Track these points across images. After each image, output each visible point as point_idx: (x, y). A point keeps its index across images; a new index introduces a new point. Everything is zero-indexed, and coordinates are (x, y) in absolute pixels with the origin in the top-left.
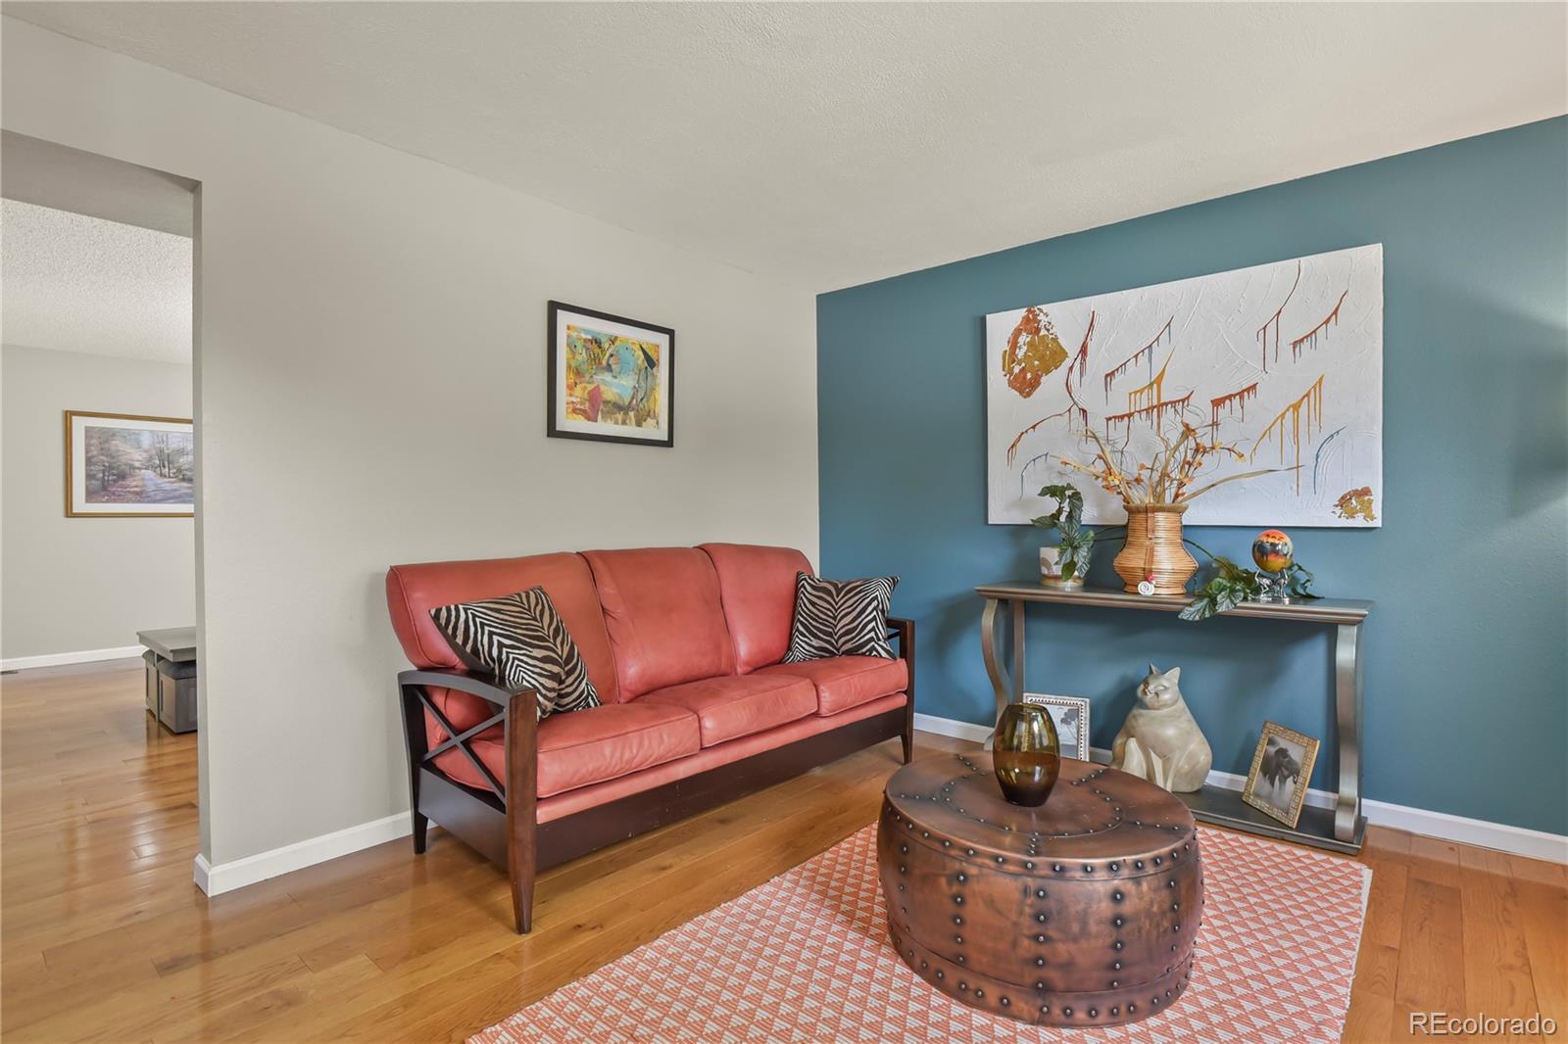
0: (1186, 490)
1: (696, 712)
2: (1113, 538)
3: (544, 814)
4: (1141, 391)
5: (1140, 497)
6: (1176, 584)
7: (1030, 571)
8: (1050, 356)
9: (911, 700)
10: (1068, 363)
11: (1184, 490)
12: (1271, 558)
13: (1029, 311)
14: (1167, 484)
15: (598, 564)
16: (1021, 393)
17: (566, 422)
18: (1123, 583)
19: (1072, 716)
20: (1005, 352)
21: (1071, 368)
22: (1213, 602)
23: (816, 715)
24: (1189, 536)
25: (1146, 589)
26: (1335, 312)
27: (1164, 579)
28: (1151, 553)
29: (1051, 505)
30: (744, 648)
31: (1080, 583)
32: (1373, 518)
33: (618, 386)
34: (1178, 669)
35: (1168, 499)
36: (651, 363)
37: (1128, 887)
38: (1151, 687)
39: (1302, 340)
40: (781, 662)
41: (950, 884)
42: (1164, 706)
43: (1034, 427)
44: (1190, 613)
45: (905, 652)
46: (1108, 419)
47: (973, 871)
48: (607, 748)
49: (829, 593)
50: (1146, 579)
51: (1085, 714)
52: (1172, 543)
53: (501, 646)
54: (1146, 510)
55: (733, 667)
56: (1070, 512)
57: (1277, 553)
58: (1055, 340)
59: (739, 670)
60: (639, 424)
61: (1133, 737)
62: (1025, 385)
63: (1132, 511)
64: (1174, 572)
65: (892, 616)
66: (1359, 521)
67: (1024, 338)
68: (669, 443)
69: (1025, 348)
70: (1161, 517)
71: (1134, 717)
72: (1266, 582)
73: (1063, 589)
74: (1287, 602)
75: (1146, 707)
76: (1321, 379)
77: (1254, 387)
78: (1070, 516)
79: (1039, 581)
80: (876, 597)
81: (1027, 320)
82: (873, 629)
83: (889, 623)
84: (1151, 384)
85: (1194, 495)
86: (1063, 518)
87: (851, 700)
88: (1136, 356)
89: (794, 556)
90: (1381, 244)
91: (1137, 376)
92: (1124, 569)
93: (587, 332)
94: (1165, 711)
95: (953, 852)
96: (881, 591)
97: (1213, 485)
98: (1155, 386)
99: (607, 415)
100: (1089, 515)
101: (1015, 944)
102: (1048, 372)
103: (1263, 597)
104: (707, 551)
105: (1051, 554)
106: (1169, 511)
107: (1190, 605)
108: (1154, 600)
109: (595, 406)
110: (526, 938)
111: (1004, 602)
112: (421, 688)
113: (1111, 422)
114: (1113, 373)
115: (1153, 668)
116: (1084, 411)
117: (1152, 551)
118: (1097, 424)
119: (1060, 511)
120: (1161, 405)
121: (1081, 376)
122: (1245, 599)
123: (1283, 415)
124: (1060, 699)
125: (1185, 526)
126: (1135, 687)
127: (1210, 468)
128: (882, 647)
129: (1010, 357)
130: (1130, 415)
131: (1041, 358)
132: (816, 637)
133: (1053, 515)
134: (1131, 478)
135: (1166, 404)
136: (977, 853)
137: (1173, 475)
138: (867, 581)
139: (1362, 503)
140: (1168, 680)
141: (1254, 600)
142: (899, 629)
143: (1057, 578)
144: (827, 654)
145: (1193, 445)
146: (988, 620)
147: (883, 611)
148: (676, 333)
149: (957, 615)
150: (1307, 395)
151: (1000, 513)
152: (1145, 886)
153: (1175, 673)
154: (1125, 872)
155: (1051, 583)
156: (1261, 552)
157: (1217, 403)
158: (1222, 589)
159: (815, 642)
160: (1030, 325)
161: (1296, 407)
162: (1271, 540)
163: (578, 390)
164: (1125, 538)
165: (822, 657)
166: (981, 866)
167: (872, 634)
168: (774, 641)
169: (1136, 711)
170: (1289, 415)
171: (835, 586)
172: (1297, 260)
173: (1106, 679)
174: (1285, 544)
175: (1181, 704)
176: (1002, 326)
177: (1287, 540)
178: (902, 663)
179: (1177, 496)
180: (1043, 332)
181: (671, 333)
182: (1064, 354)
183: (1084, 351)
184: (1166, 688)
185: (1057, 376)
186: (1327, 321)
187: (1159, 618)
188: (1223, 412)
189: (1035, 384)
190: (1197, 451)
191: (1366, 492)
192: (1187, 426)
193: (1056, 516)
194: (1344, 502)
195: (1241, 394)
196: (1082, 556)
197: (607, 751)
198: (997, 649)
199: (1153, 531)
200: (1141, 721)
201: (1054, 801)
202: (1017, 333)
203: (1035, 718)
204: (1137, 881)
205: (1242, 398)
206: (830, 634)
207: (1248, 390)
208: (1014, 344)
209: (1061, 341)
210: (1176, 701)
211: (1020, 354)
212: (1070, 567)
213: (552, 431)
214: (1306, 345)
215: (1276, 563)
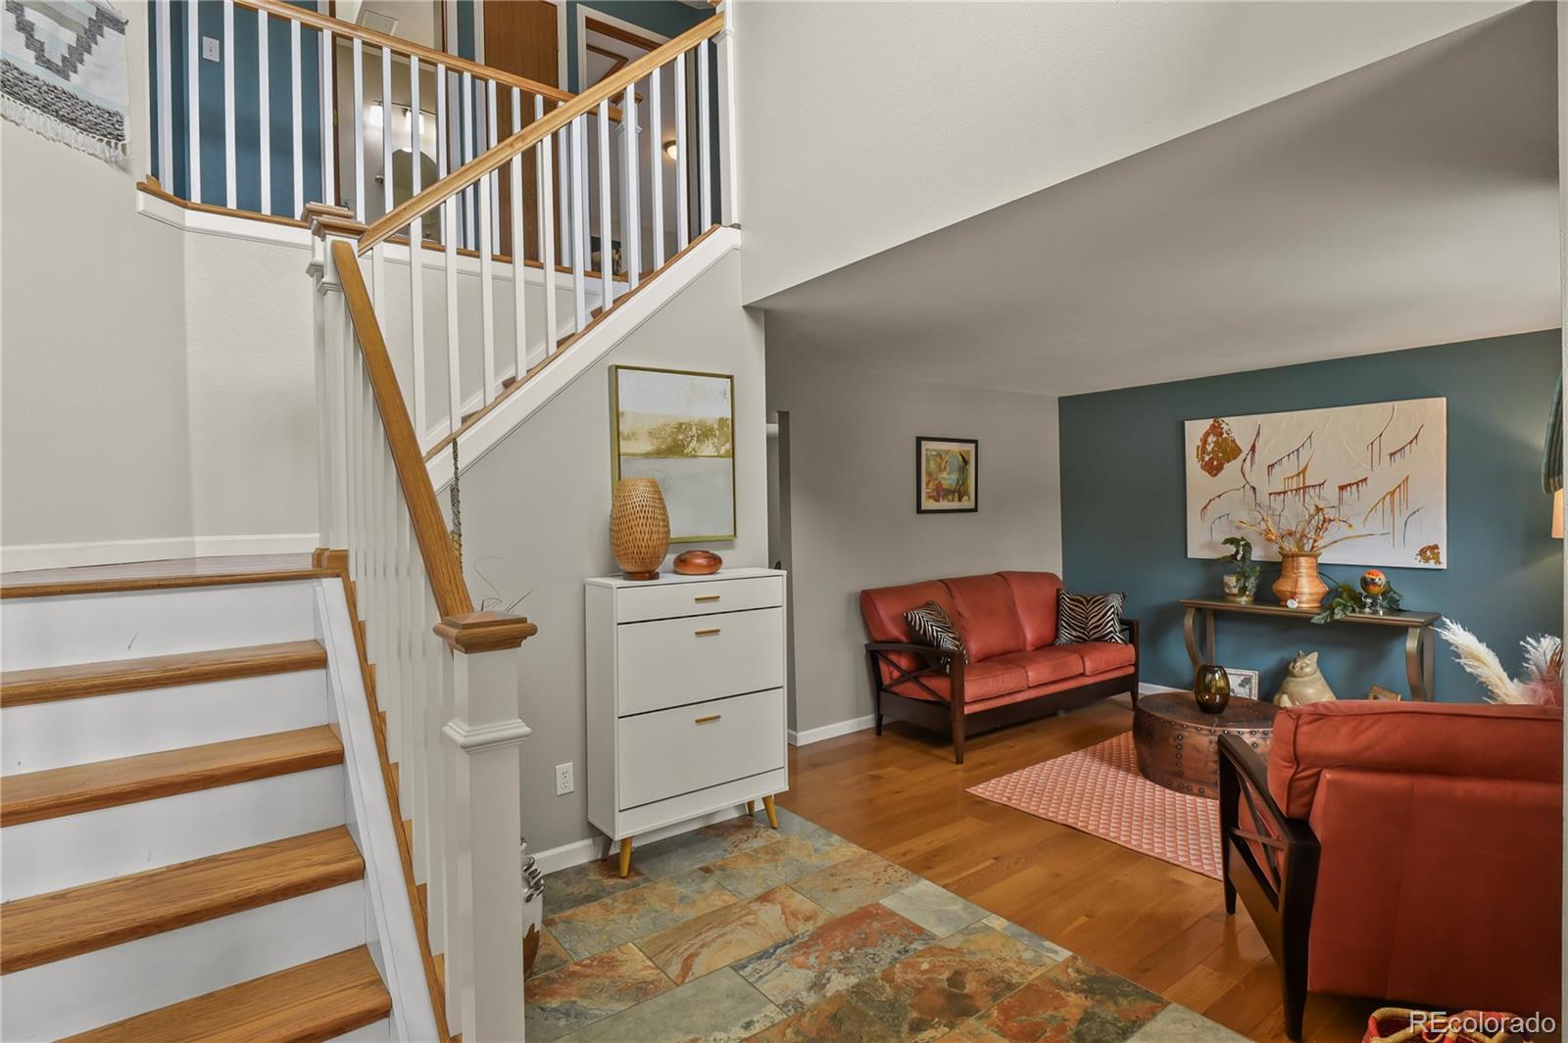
0: (1320, 543)
1: (1024, 668)
2: (1273, 570)
3: (967, 710)
4: (1292, 478)
5: (1290, 546)
6: (1314, 601)
7: (1218, 591)
8: (1228, 451)
9: (1137, 670)
10: (1242, 456)
11: (1316, 544)
12: (1371, 587)
13: (1215, 421)
14: (1305, 541)
15: (951, 585)
16: (1210, 473)
17: (928, 504)
18: (1279, 600)
19: (1246, 682)
20: (1198, 447)
21: (1245, 460)
22: (1333, 613)
23: (1083, 675)
24: (1323, 571)
25: (1292, 604)
26: (1416, 437)
27: (1305, 598)
28: (1296, 581)
29: (1232, 549)
30: (1030, 635)
31: (1251, 599)
32: (1440, 563)
33: (949, 479)
34: (1316, 654)
35: (1307, 548)
36: (965, 462)
37: (1260, 742)
38: (1298, 664)
39: (1395, 453)
40: (1052, 644)
41: (1175, 740)
42: (1307, 675)
43: (1219, 496)
44: (1316, 620)
45: (1132, 639)
46: (1270, 494)
47: (1186, 734)
48: (990, 681)
49: (1082, 603)
50: (1292, 598)
51: (1255, 681)
52: (1310, 576)
53: (937, 631)
54: (1293, 556)
55: (1025, 646)
56: (1243, 555)
57: (1375, 584)
58: (1233, 441)
59: (1028, 648)
60: (960, 500)
61: (1285, 693)
62: (1213, 468)
63: (1285, 556)
64: (1310, 594)
65: (1124, 617)
66: (1431, 565)
67: (1211, 439)
68: (975, 510)
69: (1212, 445)
70: (1303, 560)
71: (1287, 683)
72: (1369, 601)
73: (1239, 603)
74: (1381, 613)
75: (1294, 676)
76: (1407, 478)
77: (1365, 479)
78: (1243, 557)
79: (1223, 596)
80: (1113, 606)
81: (1213, 427)
82: (1112, 626)
83: (1122, 622)
84: (1299, 474)
85: (1324, 547)
86: (1239, 557)
87: (1103, 667)
88: (1289, 455)
89: (1051, 577)
90: (1444, 399)
91: (1290, 467)
92: (1278, 591)
93: (935, 450)
94: (1307, 679)
95: (1176, 727)
96: (1115, 601)
97: (1336, 542)
98: (1301, 475)
99: (945, 497)
100: (1257, 555)
101: (1206, 765)
102: (1229, 461)
103: (1367, 610)
104: (1002, 576)
105: (1231, 580)
106: (1307, 556)
107: (1318, 614)
108: (1298, 610)
109: (940, 493)
110: (960, 766)
111: (1199, 610)
112: (878, 651)
113: (1272, 496)
114: (1273, 465)
115: (1301, 652)
116: (1254, 488)
117: (1297, 581)
118: (1263, 497)
119: (1237, 552)
120: (1305, 487)
121: (1252, 465)
122: (1353, 611)
123: (1384, 498)
124: (1238, 672)
125: (1320, 564)
126: (1288, 665)
127: (1334, 531)
128: (1118, 637)
129: (1202, 450)
130: (1285, 492)
131: (1224, 452)
132: (1075, 630)
133: (1232, 555)
134: (1284, 533)
135: (1309, 487)
136: (1187, 726)
137: (1309, 536)
138: (1107, 595)
139: (1433, 553)
140: (1309, 660)
141: (1360, 612)
142: (1129, 627)
143: (1235, 595)
144: (1081, 640)
145: (1321, 518)
146: (1189, 621)
147: (1118, 615)
148: (979, 442)
149: (1167, 617)
150: (1399, 486)
151: (1195, 551)
152: (1268, 742)
153: (1314, 656)
154: (1258, 735)
155: (1231, 598)
156: (1365, 583)
157: (1342, 488)
158: (1339, 604)
159: (1074, 633)
160: (1216, 430)
161: (1392, 493)
162: (1371, 576)
163: (931, 485)
164: (1281, 570)
165: (1078, 642)
166: (1190, 732)
167: (1112, 629)
168: (1047, 631)
169: (1288, 679)
170: (1388, 498)
171: (1085, 599)
172: (1391, 403)
173: (1271, 660)
174: (1381, 579)
175: (1318, 674)
176: (1196, 430)
177: (1383, 577)
178: (1131, 646)
179: (1313, 548)
180: (1225, 435)
181: (975, 442)
182: (1241, 451)
183: (1253, 449)
184: (1308, 665)
185: (1235, 464)
186: (1411, 442)
187: (1300, 621)
188: (1346, 494)
189: (1220, 468)
190: (1324, 521)
191: (1436, 547)
192: (1317, 507)
193: (1234, 556)
194: (1422, 552)
195: (1357, 483)
196: (1251, 583)
197: (991, 683)
198: (1194, 638)
199: (1297, 569)
200: (1291, 684)
201: (1226, 712)
202: (1207, 435)
203: (1217, 671)
204: (1265, 739)
205: (1358, 486)
206: (1084, 629)
207: (1361, 481)
208: (1205, 441)
209: (1237, 441)
210: (1314, 673)
211: (1209, 448)
212: (1243, 590)
213: (919, 511)
214: (1398, 456)
215: (1375, 590)
